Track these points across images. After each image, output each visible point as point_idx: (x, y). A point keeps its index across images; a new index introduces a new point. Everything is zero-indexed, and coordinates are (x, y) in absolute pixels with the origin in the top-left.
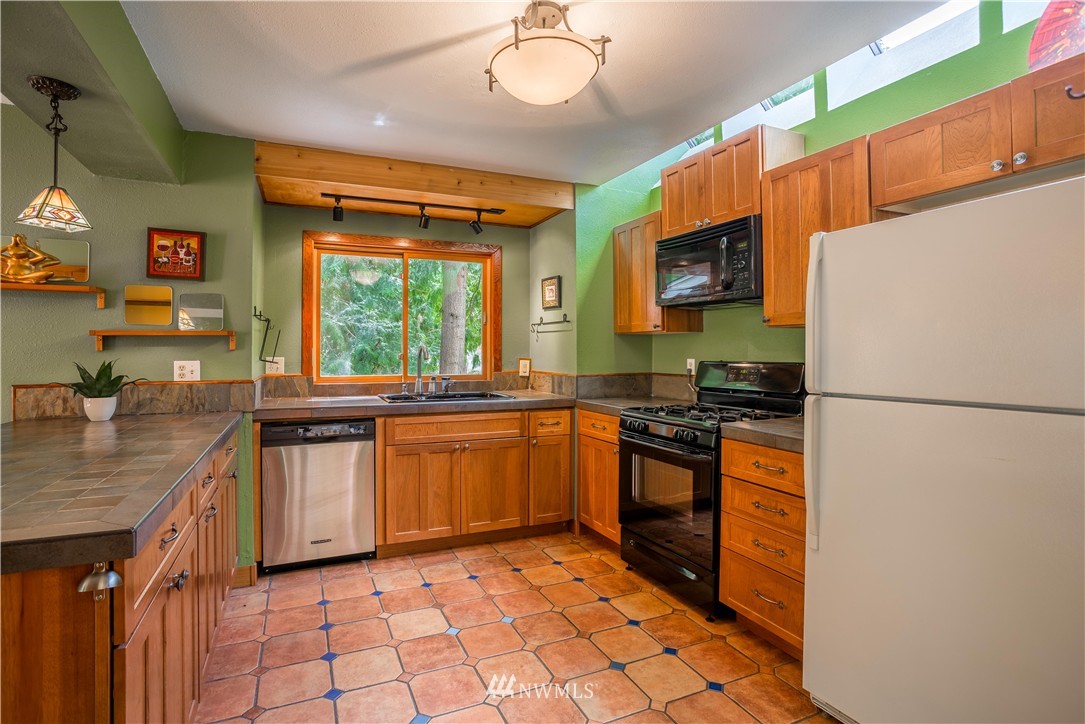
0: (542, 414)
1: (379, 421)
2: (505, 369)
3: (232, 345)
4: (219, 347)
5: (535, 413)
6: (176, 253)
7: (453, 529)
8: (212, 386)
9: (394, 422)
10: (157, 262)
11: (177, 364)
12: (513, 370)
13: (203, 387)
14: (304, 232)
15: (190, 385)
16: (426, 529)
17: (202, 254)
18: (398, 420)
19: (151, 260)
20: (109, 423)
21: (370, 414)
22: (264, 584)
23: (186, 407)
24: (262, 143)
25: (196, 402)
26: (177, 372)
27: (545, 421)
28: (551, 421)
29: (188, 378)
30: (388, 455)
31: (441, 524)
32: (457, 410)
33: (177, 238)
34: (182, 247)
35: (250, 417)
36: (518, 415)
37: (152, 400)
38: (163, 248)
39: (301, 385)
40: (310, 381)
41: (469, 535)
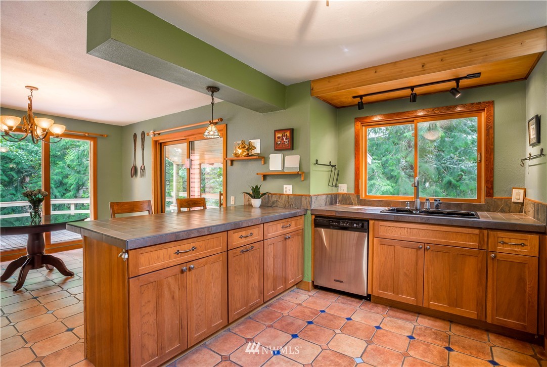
0: (500, 234)
1: (371, 222)
2: (497, 196)
3: (302, 179)
4: (298, 179)
5: (495, 233)
6: (283, 139)
7: (417, 301)
8: (296, 196)
9: (379, 224)
10: (277, 144)
11: (285, 186)
12: (505, 196)
13: (292, 196)
14: (355, 118)
15: (288, 195)
16: (398, 294)
17: (292, 139)
18: (381, 223)
19: (276, 143)
20: (259, 209)
21: (368, 217)
22: (313, 293)
23: (287, 205)
24: (314, 81)
25: (290, 203)
26: (284, 190)
27: (506, 240)
28: (513, 242)
29: (288, 193)
30: (375, 243)
31: (408, 295)
32: (422, 221)
33: (283, 133)
34: (285, 136)
35: (309, 212)
36: (477, 231)
37: (277, 201)
38: (279, 138)
39: (354, 199)
40: (358, 197)
41: (428, 309)
